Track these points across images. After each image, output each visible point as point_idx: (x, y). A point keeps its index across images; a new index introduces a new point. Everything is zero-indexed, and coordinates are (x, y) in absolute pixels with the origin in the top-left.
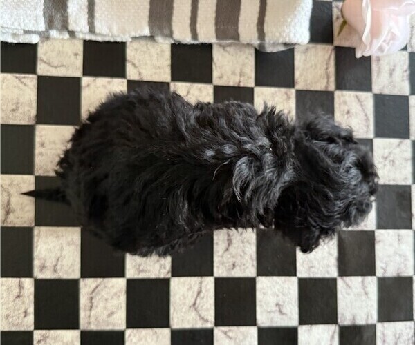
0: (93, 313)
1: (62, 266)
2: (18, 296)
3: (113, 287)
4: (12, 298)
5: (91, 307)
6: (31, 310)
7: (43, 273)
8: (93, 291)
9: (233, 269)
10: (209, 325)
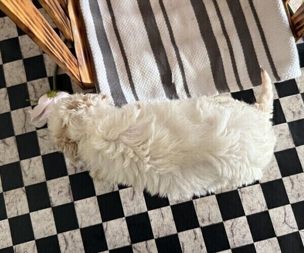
0: (235, 238)
1: (212, 217)
2: (195, 239)
3: (240, 222)
4: (192, 240)
5: (233, 235)
6: (204, 244)
7: (204, 223)
8: (232, 227)
9: (299, 197)
10: (296, 230)
